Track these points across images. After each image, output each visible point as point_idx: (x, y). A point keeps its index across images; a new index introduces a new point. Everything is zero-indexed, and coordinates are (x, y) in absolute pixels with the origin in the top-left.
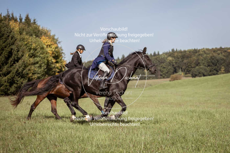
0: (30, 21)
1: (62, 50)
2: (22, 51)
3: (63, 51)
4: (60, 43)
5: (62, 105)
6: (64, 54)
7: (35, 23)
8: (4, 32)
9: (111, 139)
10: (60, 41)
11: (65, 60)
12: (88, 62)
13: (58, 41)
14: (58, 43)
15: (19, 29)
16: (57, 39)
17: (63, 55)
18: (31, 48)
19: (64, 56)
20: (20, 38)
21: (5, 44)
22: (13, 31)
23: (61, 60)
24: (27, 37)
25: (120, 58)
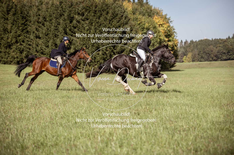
0: (143, 2)
1: (174, 29)
2: (135, 31)
3: (175, 31)
4: (172, 22)
5: (174, 82)
6: (176, 33)
7: (147, 3)
8: (118, 12)
9: (225, 116)
10: (171, 20)
11: (177, 39)
12: (199, 41)
13: (170, 20)
14: (169, 22)
15: (132, 9)
16: (169, 18)
17: (174, 33)
18: (144, 28)
19: (176, 35)
20: (133, 18)
21: (119, 23)
22: (126, 11)
23: (173, 38)
24: (140, 16)
25: (231, 37)
